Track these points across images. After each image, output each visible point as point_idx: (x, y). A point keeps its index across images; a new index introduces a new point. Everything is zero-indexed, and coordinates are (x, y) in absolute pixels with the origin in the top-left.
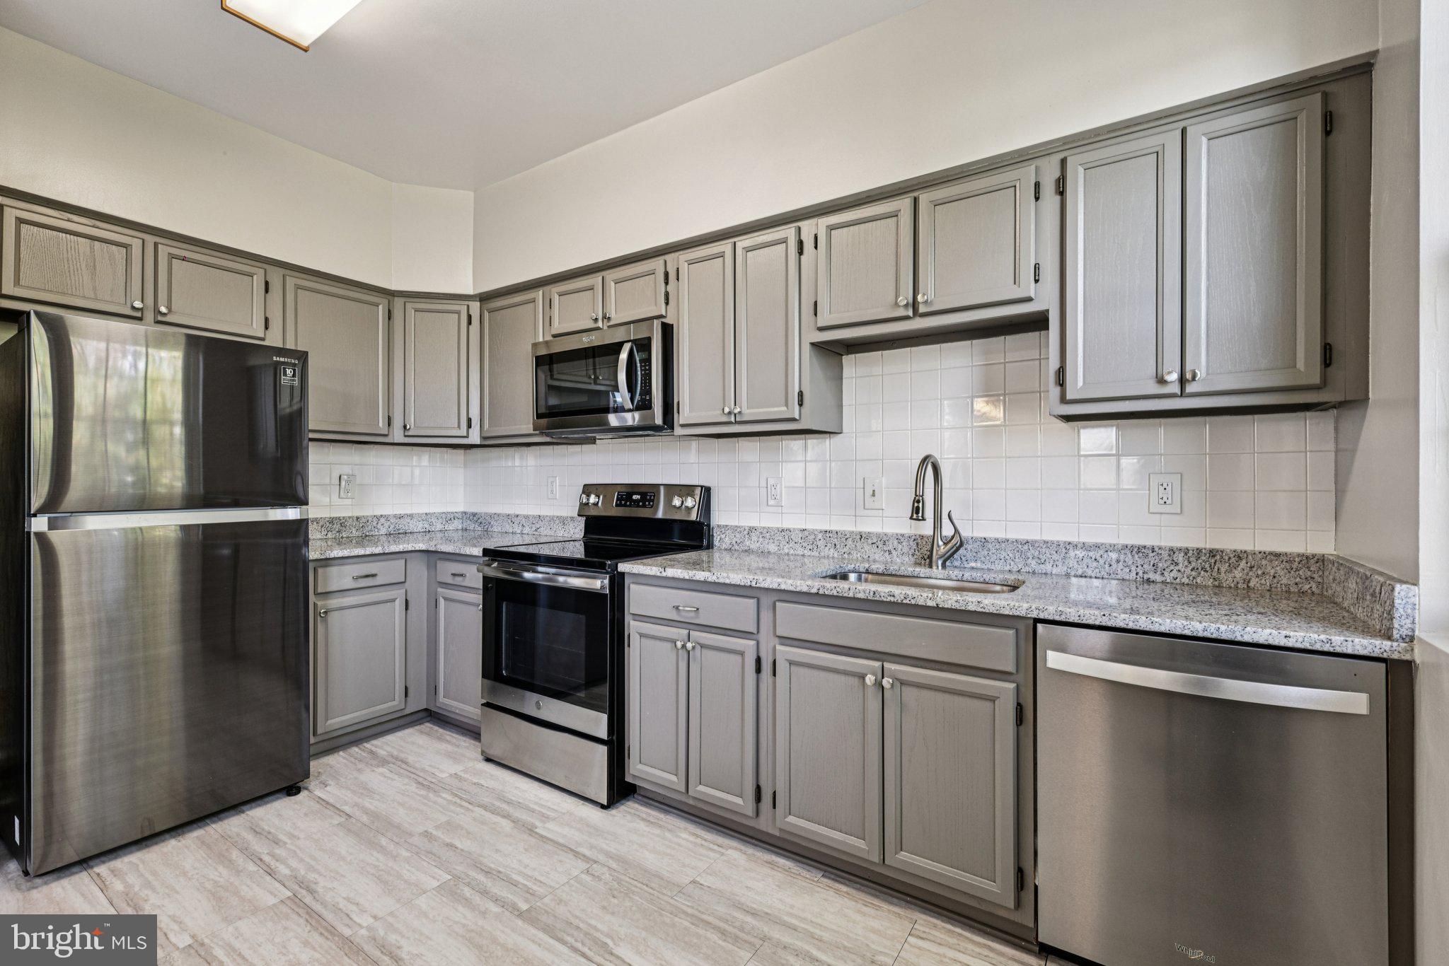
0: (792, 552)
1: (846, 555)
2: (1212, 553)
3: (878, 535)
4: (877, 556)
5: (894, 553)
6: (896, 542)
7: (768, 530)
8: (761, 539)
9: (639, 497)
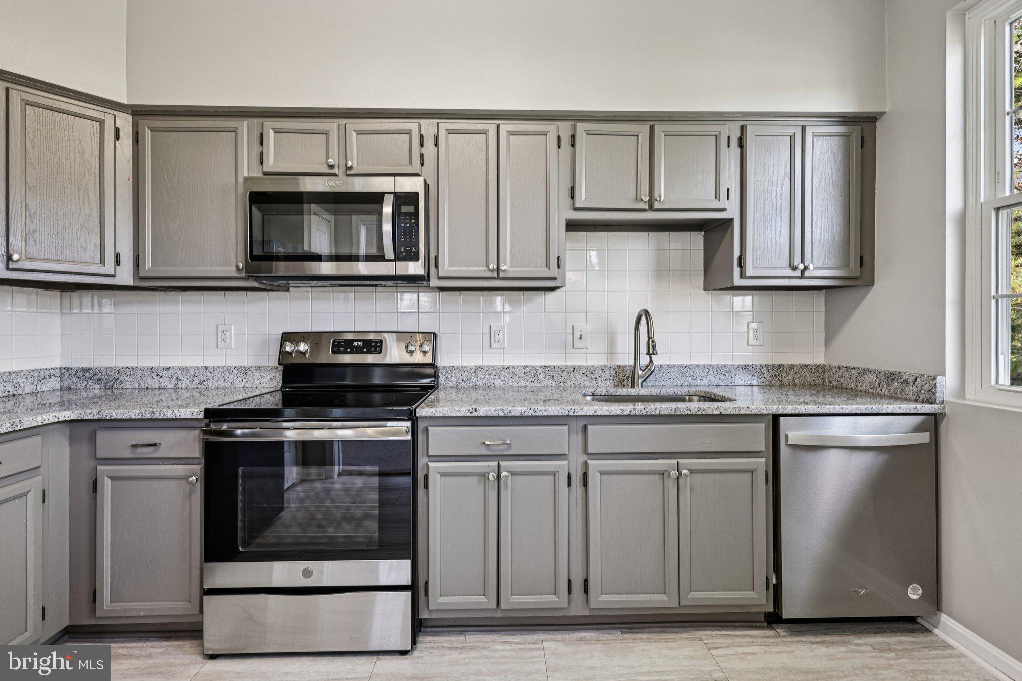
0: (516, 384)
1: (562, 384)
2: (779, 366)
3: (587, 368)
4: (586, 383)
5: (599, 380)
6: (600, 371)
7: (494, 368)
8: (487, 376)
9: (361, 344)
